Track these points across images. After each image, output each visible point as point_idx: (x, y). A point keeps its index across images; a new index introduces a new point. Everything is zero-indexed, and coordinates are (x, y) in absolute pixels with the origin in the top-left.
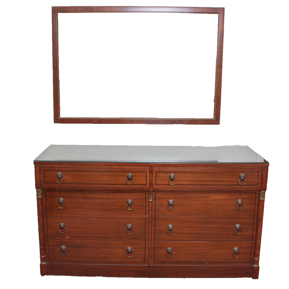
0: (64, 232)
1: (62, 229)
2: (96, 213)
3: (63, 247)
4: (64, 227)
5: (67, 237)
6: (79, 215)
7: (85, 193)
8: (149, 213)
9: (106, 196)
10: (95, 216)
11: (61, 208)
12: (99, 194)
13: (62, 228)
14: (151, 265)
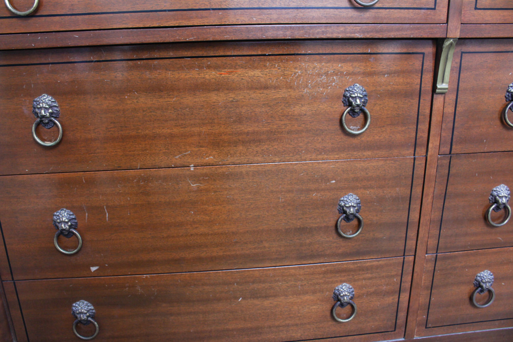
0: (75, 248)
1: (66, 236)
2: (210, 159)
3: (83, 308)
4: (70, 227)
5: (93, 269)
6: (132, 172)
7: (156, 62)
8: (430, 145)
9: (251, 73)
10: (206, 170)
11: (48, 144)
12: (217, 68)
13: (69, 234)
14: (416, 337)
